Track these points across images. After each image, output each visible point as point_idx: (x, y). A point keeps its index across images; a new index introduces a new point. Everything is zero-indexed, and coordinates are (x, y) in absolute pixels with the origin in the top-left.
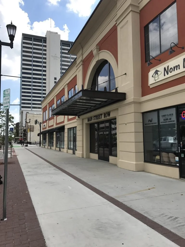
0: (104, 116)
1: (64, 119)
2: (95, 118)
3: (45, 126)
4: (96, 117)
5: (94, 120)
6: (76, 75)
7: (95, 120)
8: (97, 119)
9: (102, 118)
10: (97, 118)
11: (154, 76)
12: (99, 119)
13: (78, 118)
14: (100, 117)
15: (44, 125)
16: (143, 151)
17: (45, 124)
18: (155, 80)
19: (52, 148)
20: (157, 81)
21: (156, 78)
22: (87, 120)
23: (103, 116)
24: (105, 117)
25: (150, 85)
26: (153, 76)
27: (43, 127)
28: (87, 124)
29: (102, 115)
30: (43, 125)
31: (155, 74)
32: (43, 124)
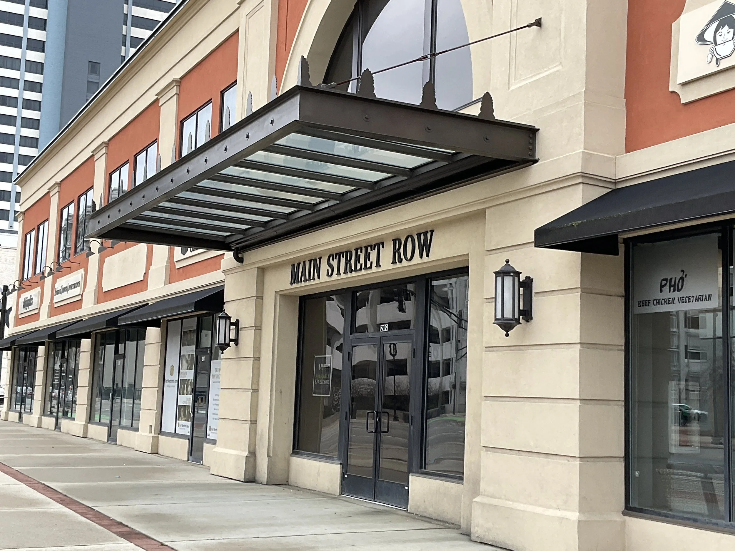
0: (396, 251)
1: (148, 268)
2: (335, 263)
3: (31, 308)
4: (343, 260)
5: (329, 275)
6: (238, 30)
7: (339, 273)
8: (351, 271)
9: (378, 265)
10: (348, 262)
11: (709, 36)
12: (363, 272)
13: (235, 263)
14: (367, 257)
15: (28, 303)
16: (623, 455)
17: (33, 293)
18: (717, 62)
19: (64, 422)
20: (724, 64)
21: (723, 50)
22: (287, 274)
23: (387, 253)
24: (396, 258)
25: (684, 84)
26: (701, 38)
27: (21, 310)
28: (285, 296)
29: (379, 245)
30: (22, 300)
31: (715, 25)
32: (19, 297)
